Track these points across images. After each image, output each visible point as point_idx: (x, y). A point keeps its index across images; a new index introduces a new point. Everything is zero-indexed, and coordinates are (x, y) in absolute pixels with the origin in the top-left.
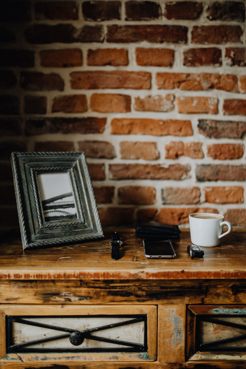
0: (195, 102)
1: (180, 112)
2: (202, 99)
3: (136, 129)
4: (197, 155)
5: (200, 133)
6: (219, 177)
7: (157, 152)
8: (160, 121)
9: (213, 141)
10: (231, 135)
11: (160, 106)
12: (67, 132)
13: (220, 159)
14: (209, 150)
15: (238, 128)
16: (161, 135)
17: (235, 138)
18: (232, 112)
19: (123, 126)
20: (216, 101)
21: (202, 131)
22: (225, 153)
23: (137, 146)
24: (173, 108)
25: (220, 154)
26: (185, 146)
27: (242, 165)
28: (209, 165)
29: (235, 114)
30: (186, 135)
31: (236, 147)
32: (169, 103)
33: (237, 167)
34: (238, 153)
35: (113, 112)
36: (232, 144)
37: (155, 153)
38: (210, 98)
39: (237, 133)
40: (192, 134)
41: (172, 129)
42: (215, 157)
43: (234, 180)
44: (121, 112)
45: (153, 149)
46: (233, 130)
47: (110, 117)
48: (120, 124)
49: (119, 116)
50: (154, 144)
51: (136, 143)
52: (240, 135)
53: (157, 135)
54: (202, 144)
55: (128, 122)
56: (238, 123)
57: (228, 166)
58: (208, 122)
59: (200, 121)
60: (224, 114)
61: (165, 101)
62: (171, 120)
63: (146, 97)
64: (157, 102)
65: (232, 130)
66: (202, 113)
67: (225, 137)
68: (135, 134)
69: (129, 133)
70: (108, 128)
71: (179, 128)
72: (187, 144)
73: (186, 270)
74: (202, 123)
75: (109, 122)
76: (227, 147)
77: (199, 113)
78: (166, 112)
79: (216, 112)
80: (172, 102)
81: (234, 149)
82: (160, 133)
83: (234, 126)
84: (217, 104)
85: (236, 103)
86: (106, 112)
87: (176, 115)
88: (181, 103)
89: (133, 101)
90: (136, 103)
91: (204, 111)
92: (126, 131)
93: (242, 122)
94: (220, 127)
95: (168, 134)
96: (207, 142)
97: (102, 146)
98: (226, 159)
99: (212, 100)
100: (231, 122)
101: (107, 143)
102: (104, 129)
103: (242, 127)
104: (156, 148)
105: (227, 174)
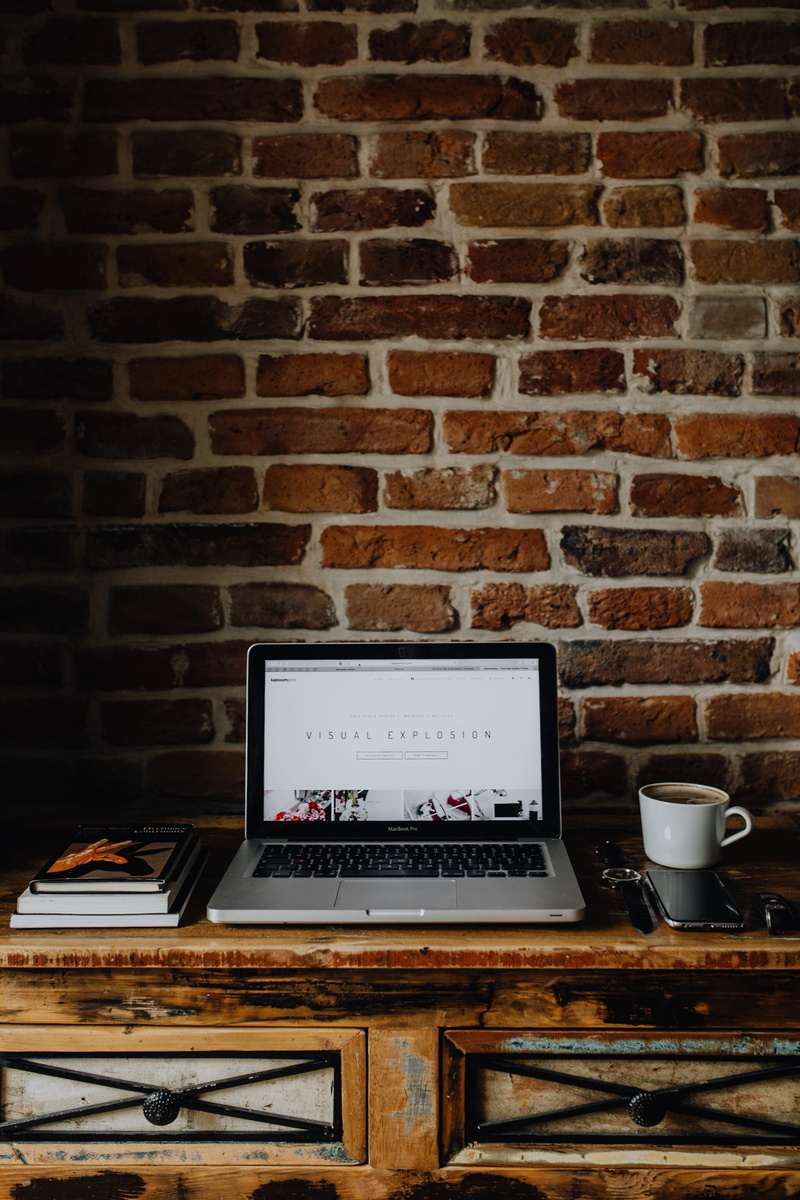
0: (554, 485)
1: (512, 511)
2: (574, 475)
3: (391, 554)
4: (563, 617)
5: (569, 563)
6: (624, 673)
7: (450, 612)
8: (456, 532)
9: (606, 583)
10: (653, 568)
11: (458, 495)
12: (201, 561)
13: (625, 629)
14: (595, 605)
15: (673, 549)
16: (461, 570)
17: (665, 575)
18: (657, 509)
19: (355, 545)
20: (611, 481)
21: (572, 558)
22: (639, 613)
23: (392, 594)
24: (492, 500)
25: (627, 616)
26: (528, 593)
27: (688, 642)
28: (596, 643)
29: (665, 514)
30: (530, 569)
31: (670, 597)
32: (481, 487)
33: (675, 645)
34: (677, 613)
35: (328, 511)
36: (658, 589)
37: (445, 616)
38: (595, 474)
39: (673, 562)
40: (548, 566)
41: (490, 553)
42: (613, 624)
43: (666, 682)
44: (350, 512)
45: (439, 605)
46: (661, 555)
47: (321, 523)
48: (346, 541)
49: (344, 520)
50: (443, 591)
51: (391, 589)
52: (680, 568)
53: (449, 570)
54: (575, 590)
55: (369, 537)
56: (673, 536)
57: (650, 645)
58: (589, 536)
59: (566, 531)
60: (635, 514)
61: (470, 481)
62: (487, 530)
63: (416, 474)
64: (449, 487)
65: (657, 556)
66: (574, 511)
67: (637, 573)
68: (389, 566)
69: (372, 564)
70: (315, 553)
71: (509, 552)
72: (533, 590)
73: (433, 948)
74: (573, 538)
75: (316, 534)
76: (645, 595)
77: (564, 512)
78: (475, 509)
79: (613, 508)
80: (491, 484)
81: (665, 603)
82: (456, 564)
83: (664, 543)
84: (616, 490)
85: (666, 484)
86: (310, 511)
87: (501, 517)
88: (513, 486)
89: (383, 484)
90: (390, 489)
91: (581, 508)
92: (364, 561)
93: (684, 534)
94: (623, 546)
95: (483, 567)
96: (590, 587)
97: (298, 596)
98: (642, 628)
99: (600, 477)
100: (654, 533)
101: (311, 589)
102: (304, 553)
103: (685, 547)
104: (447, 600)
105: (649, 667)
